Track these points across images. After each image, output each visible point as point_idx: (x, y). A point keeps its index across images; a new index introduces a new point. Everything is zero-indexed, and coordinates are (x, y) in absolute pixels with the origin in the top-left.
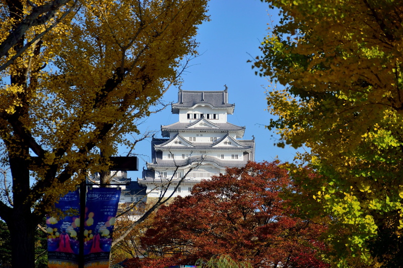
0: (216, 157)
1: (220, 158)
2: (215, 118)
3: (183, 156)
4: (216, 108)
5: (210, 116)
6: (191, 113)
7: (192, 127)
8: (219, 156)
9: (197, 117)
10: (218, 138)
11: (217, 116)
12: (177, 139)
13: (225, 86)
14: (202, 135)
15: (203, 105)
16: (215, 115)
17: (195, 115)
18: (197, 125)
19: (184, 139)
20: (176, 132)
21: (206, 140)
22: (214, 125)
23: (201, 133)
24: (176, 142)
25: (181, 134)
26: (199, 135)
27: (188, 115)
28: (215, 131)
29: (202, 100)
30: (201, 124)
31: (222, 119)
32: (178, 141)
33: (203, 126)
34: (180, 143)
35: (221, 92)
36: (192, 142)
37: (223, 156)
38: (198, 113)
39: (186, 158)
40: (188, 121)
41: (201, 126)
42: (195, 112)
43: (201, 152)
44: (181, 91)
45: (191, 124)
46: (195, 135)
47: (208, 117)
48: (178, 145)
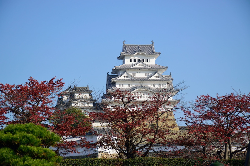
0: (150, 86)
1: (152, 87)
2: (147, 61)
3: (129, 85)
4: (149, 55)
5: (144, 60)
6: (133, 58)
7: (134, 67)
8: (152, 85)
9: (136, 61)
10: (150, 74)
11: (149, 60)
12: (125, 74)
13: (152, 41)
14: (140, 72)
15: (141, 53)
16: (147, 60)
17: (135, 59)
18: (137, 66)
19: (129, 75)
20: (124, 70)
21: (142, 75)
22: (148, 65)
23: (140, 71)
24: (124, 77)
25: (127, 72)
26: (138, 72)
27: (131, 60)
28: (149, 70)
29: (139, 50)
30: (140, 65)
31: (152, 62)
32: (126, 76)
33: (141, 66)
34: (127, 77)
35: (150, 45)
36: (134, 76)
37: (154, 85)
38: (137, 58)
39: (131, 86)
40: (131, 64)
41: (139, 67)
42: (136, 58)
43: (140, 83)
44: (125, 45)
45: (133, 65)
46: (135, 72)
47: (143, 61)
48: (126, 78)
